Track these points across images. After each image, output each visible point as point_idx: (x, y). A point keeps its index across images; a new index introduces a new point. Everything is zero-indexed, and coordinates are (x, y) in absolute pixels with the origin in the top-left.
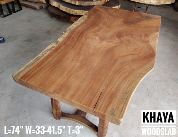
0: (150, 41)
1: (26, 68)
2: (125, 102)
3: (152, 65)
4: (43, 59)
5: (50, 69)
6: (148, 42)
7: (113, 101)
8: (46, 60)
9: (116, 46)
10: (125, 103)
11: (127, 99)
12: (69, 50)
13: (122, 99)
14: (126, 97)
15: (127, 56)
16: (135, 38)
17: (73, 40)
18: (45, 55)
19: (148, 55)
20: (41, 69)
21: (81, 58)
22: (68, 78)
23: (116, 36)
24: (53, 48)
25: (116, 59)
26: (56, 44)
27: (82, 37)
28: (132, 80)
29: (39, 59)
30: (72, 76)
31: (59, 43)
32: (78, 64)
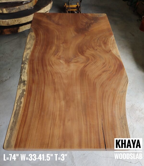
0: (111, 49)
1: (12, 132)
2: (126, 128)
3: (126, 78)
4: (23, 111)
5: (38, 122)
6: (110, 51)
7: (116, 131)
8: (28, 112)
9: (85, 66)
10: (126, 130)
11: (126, 124)
12: (43, 88)
13: (122, 126)
14: (124, 122)
15: (100, 75)
16: (96, 49)
17: (39, 73)
18: (22, 105)
19: (118, 67)
20: (29, 126)
21: (61, 94)
22: (64, 125)
23: (79, 54)
24: (25, 93)
25: (94, 82)
26: (24, 84)
27: (46, 66)
28: (119, 102)
29: (18, 113)
30: (66, 121)
31: (26, 83)
32: (63, 103)
